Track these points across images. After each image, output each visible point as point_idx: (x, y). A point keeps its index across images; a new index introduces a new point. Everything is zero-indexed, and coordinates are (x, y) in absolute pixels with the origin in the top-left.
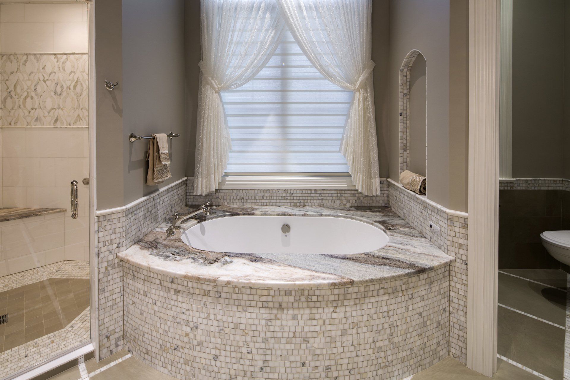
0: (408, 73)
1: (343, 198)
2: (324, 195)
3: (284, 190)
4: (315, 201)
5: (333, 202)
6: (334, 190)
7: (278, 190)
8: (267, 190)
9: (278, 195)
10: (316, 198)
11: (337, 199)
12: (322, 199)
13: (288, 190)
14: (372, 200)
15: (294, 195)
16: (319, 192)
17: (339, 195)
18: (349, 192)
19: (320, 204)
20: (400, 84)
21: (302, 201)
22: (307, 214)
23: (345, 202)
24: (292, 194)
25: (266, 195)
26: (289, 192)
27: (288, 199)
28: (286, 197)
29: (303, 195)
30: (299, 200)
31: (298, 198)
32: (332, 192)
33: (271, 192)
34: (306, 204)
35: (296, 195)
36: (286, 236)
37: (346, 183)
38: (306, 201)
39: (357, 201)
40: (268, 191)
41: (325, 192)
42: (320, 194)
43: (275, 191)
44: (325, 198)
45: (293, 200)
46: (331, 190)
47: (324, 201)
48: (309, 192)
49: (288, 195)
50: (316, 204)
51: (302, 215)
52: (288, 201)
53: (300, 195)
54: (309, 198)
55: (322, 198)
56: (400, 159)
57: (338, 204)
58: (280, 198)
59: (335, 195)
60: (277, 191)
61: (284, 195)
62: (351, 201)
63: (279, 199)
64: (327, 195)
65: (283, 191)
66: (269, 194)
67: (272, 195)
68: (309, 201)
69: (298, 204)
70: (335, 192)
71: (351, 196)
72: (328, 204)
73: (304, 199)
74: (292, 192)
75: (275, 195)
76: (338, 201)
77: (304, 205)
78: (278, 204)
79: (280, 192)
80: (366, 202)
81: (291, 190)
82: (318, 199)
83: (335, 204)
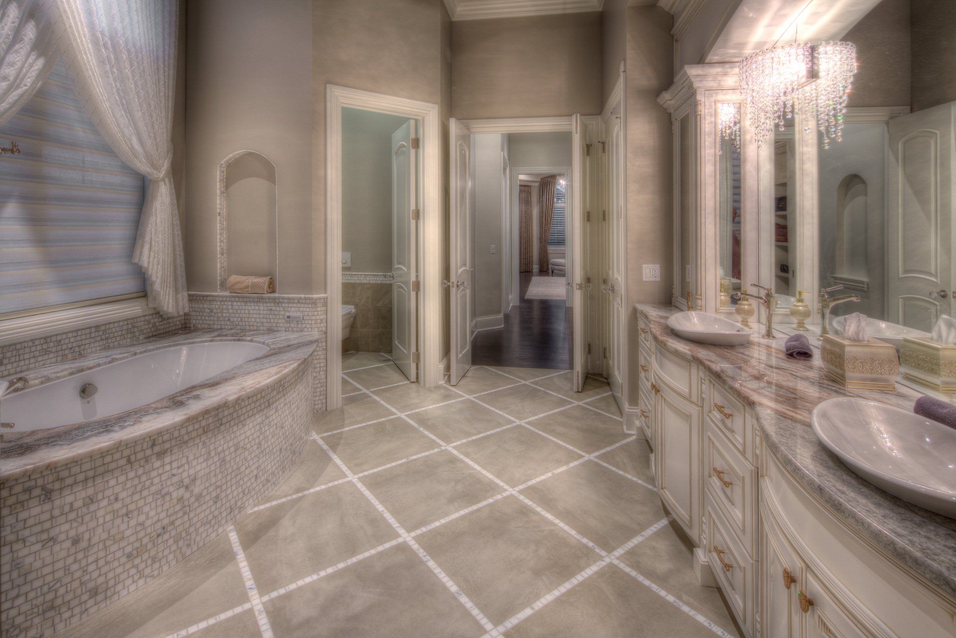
0: (225, 169)
1: (136, 330)
2: (110, 331)
3: (45, 339)
4: (96, 344)
5: (122, 338)
6: (124, 321)
7: (33, 341)
8: (10, 346)
9: (33, 349)
10: (99, 338)
11: (128, 333)
12: (107, 339)
13: (51, 336)
14: (169, 323)
15: (62, 342)
16: (103, 328)
17: (130, 326)
18: (142, 319)
19: (103, 346)
20: (218, 180)
21: (77, 349)
22: (117, 359)
23: (137, 334)
24: (60, 341)
25: (9, 354)
26: (54, 339)
27: (51, 352)
28: (48, 350)
29: (79, 338)
30: (71, 349)
31: (70, 346)
32: (121, 324)
33: (19, 347)
34: (82, 352)
35: (67, 341)
36: (88, 402)
37: (139, 307)
38: (82, 347)
39: (153, 329)
40: (12, 347)
41: (112, 326)
42: (104, 331)
43: (26, 344)
44: (112, 335)
45: (61, 352)
46: (120, 321)
47: (110, 341)
48: (88, 331)
49: (51, 345)
50: (98, 348)
51: (109, 362)
52: (51, 356)
53: (72, 340)
54: (87, 341)
55: (107, 336)
56: (219, 265)
57: (128, 340)
58: (37, 353)
59: (125, 327)
60: (30, 344)
61: (45, 346)
62: (145, 331)
63: (34, 357)
64: (114, 330)
65: (42, 341)
66: (14, 353)
67: (21, 352)
68: (87, 347)
69: (70, 356)
70: (125, 323)
71: (146, 323)
72: (116, 343)
73: (80, 344)
74: (59, 338)
75: (27, 350)
76: (129, 336)
77: (80, 354)
78: (32, 366)
79: (37, 342)
80: (162, 327)
81: (57, 335)
82: (102, 339)
83: (125, 341)
